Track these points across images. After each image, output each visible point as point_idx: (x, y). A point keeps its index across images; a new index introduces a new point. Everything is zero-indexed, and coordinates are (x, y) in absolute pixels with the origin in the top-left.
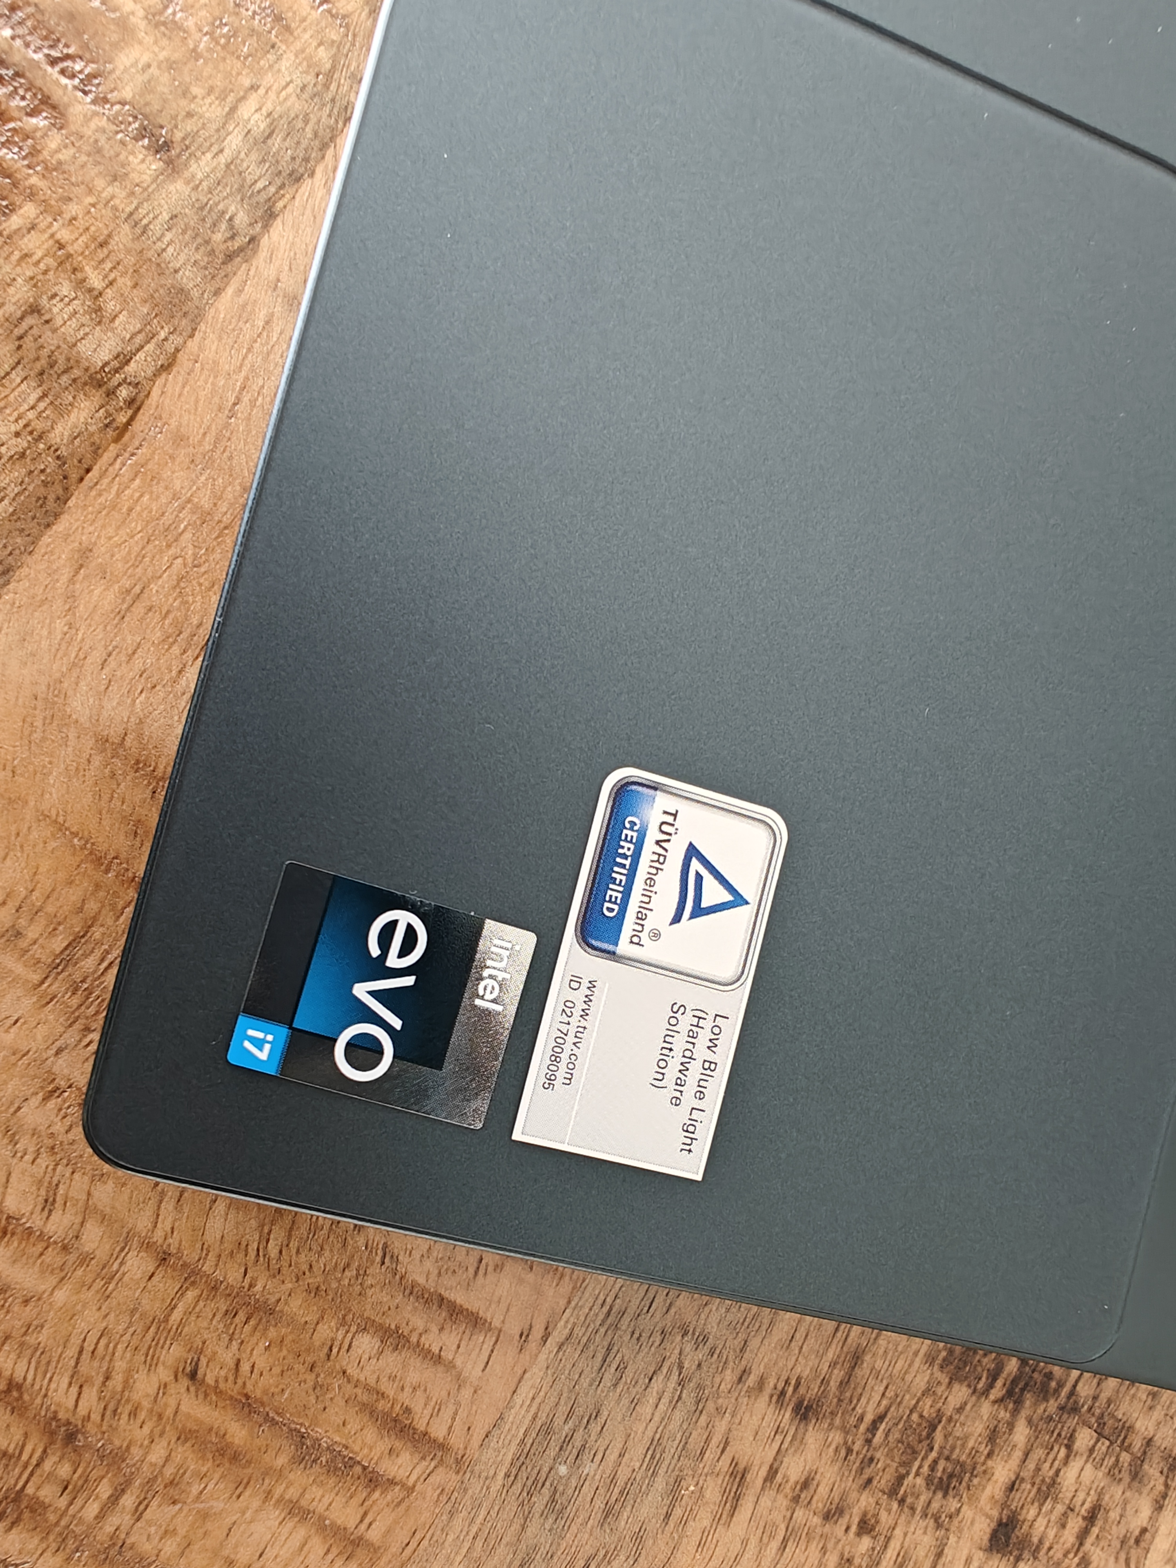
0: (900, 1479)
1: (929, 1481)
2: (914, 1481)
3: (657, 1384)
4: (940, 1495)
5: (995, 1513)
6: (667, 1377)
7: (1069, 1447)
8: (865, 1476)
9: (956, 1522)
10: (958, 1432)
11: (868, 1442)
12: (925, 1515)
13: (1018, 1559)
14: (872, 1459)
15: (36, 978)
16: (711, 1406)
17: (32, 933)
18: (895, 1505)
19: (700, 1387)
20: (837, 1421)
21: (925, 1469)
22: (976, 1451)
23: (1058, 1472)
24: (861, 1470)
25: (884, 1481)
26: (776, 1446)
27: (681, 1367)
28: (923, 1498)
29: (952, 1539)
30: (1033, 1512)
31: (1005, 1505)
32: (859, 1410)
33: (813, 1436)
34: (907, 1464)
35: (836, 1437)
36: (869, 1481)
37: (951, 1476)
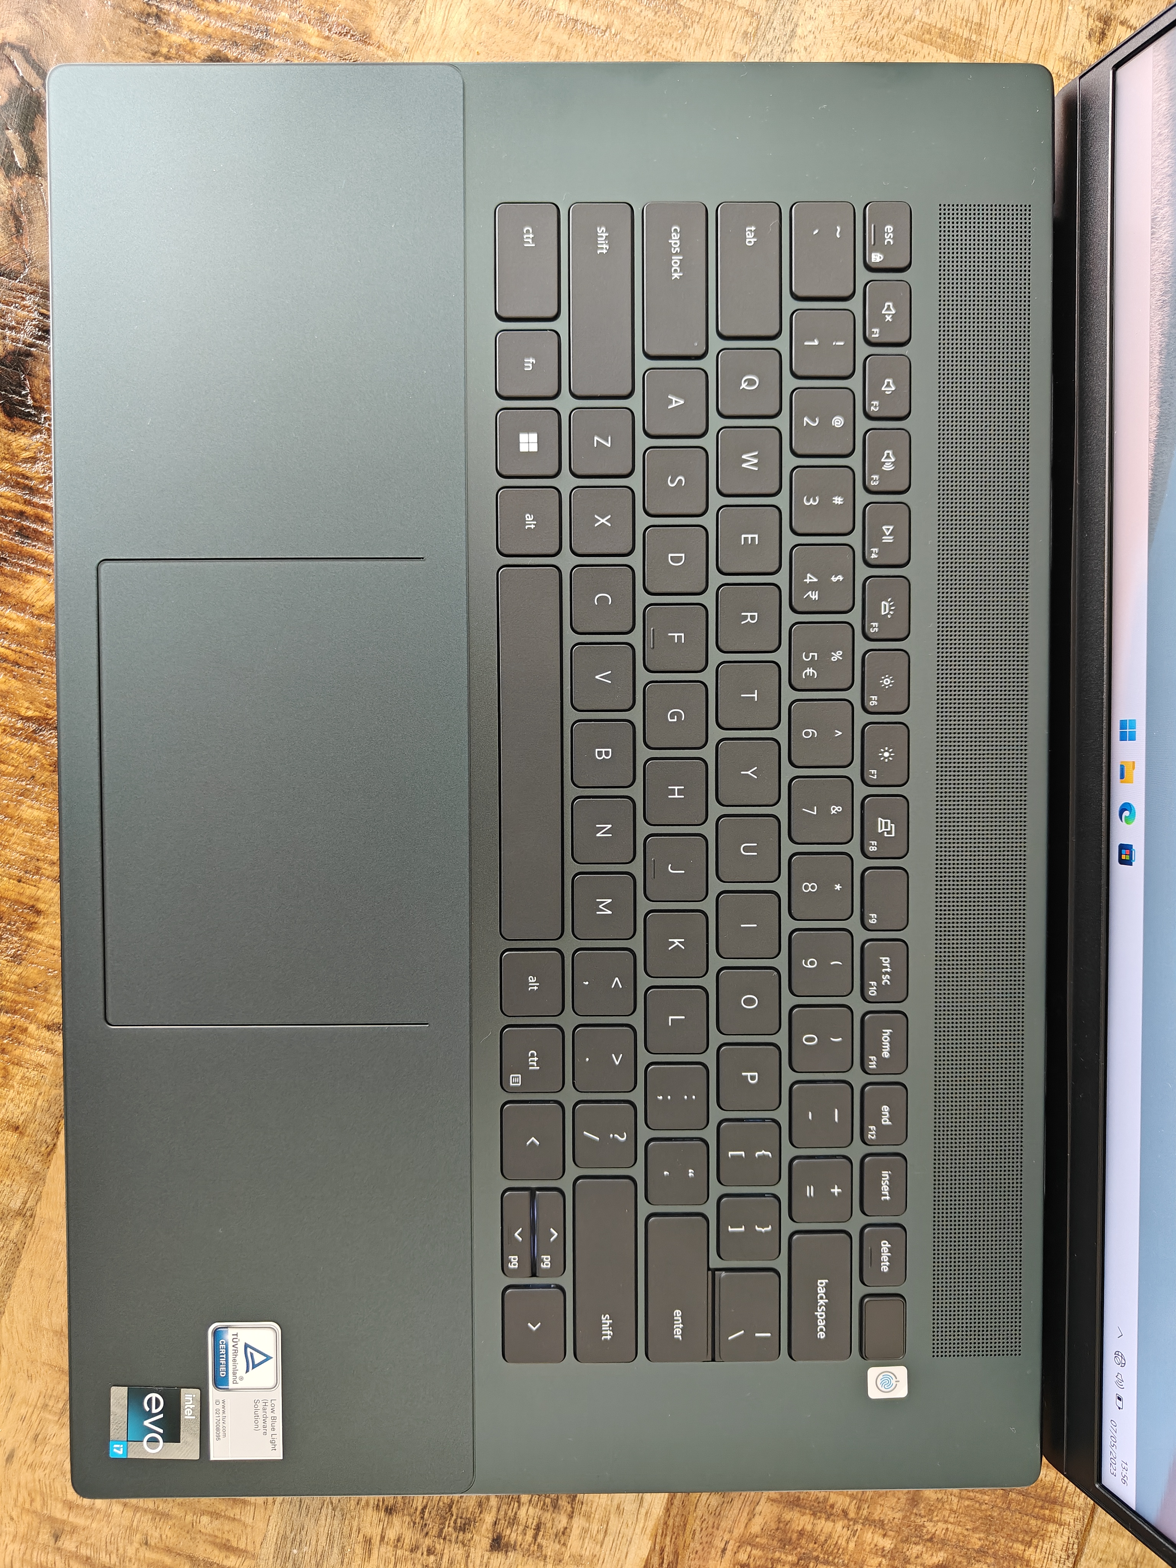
0: (441, 1530)
1: (455, 1528)
2: (448, 1530)
3: (324, 1511)
4: (461, 1533)
5: (490, 1535)
6: (327, 1508)
7: (519, 1502)
8: (425, 1532)
9: (472, 1542)
10: (463, 1506)
11: (422, 1518)
12: (457, 1542)
13: (506, 1552)
14: (426, 1525)
15: (56, 1419)
16: (348, 1516)
17: (51, 1403)
18: (442, 1541)
19: (342, 1510)
20: (405, 1512)
21: (452, 1524)
22: (473, 1513)
23: (516, 1513)
24: (422, 1530)
25: (435, 1532)
26: (381, 1527)
27: (332, 1503)
28: (454, 1536)
29: (472, 1550)
30: (508, 1532)
31: (494, 1532)
32: (414, 1506)
33: (396, 1520)
34: (444, 1524)
35: (407, 1519)
36: (427, 1533)
37: (465, 1524)
